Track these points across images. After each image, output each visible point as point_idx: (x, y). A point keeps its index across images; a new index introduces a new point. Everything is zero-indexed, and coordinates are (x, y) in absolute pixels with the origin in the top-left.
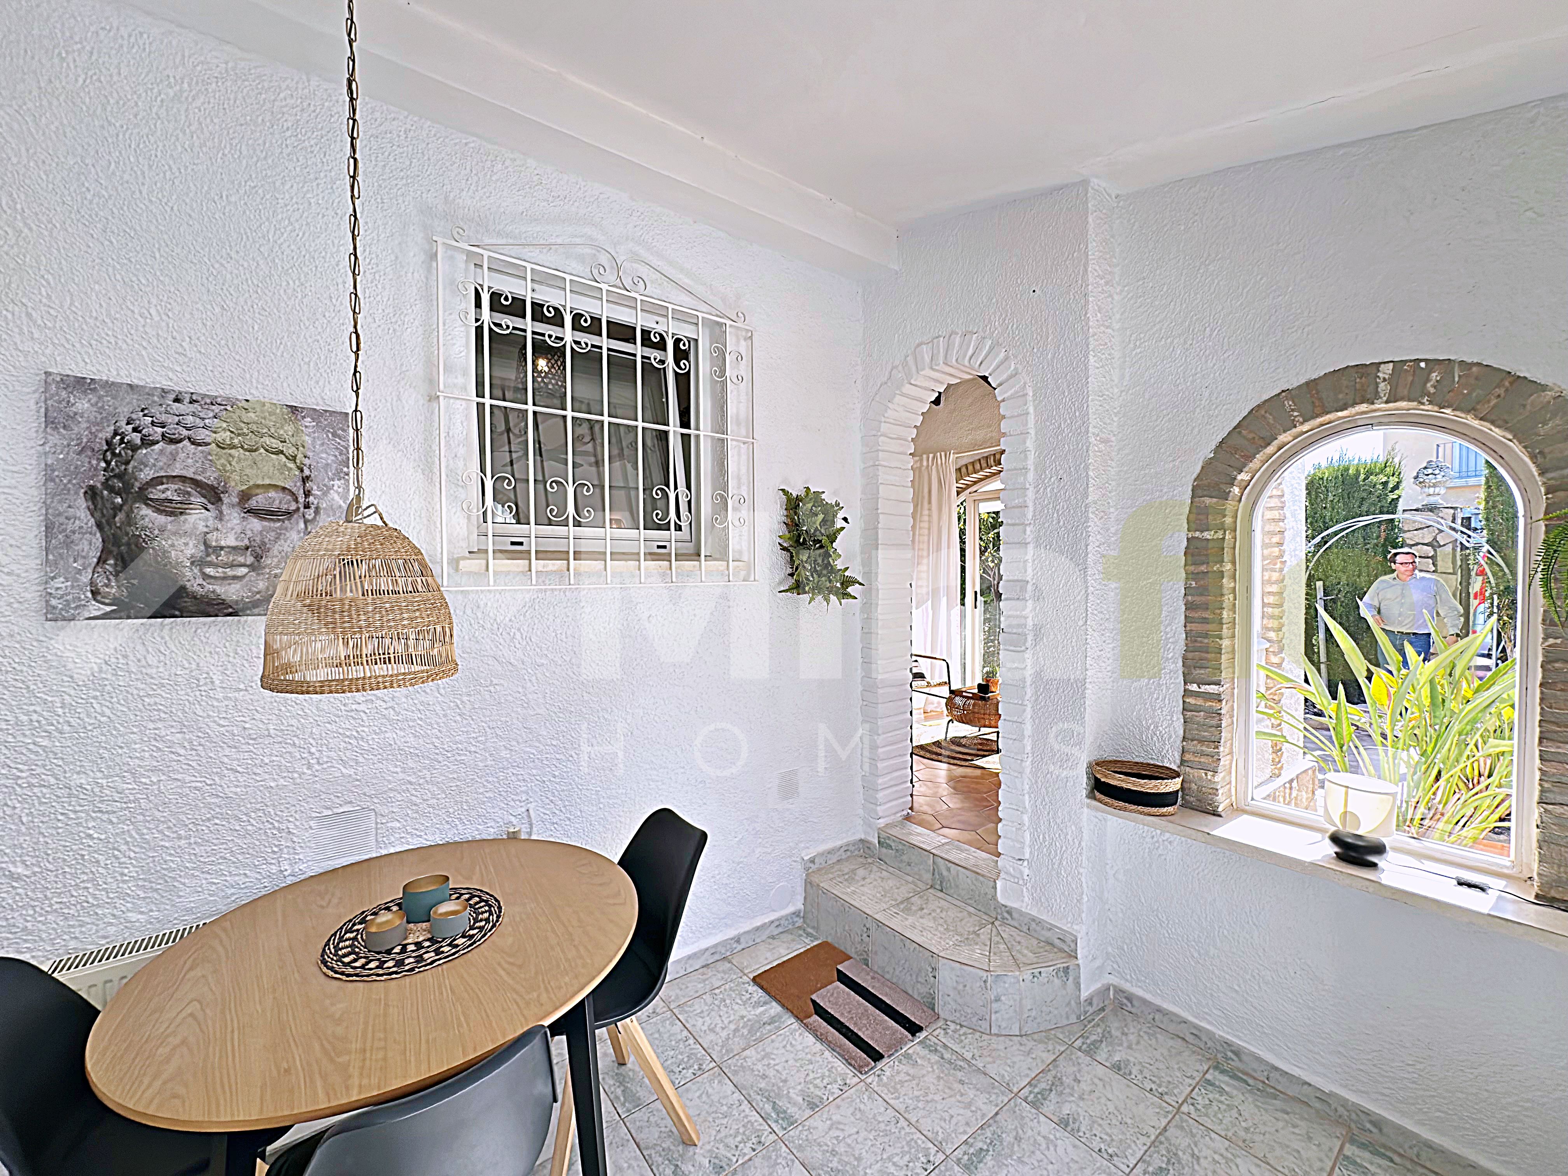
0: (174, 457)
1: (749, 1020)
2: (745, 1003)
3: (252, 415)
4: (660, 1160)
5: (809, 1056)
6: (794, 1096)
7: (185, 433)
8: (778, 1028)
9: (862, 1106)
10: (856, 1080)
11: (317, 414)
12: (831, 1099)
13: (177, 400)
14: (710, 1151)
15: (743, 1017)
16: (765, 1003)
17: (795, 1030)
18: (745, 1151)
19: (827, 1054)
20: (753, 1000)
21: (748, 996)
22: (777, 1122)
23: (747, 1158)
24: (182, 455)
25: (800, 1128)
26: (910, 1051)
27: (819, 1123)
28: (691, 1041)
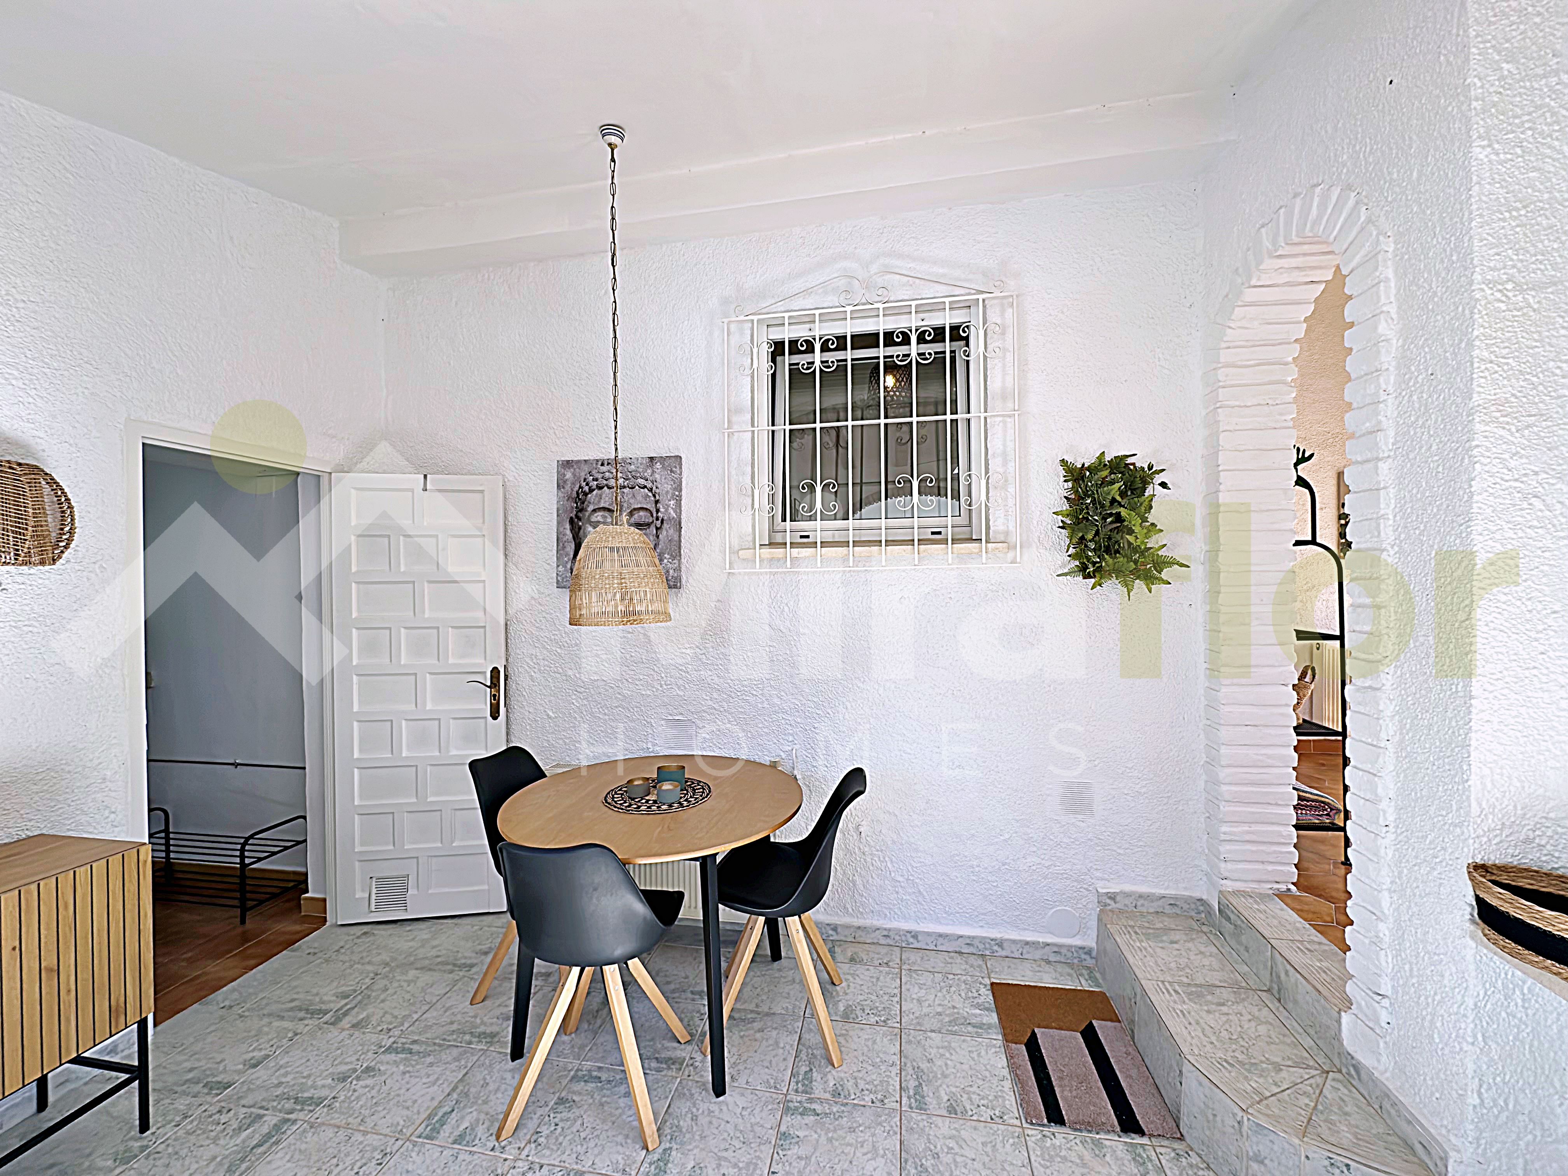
0: (600, 497)
1: (958, 1013)
2: (968, 998)
3: (633, 467)
4: (805, 1058)
5: (987, 1074)
6: (942, 1093)
7: (605, 482)
8: (979, 1035)
9: (999, 1146)
10: (1018, 1123)
11: (662, 459)
12: (974, 1118)
13: (602, 465)
14: (842, 1079)
15: (954, 1007)
16: (987, 1009)
17: (994, 1046)
18: (867, 1099)
19: (1007, 1084)
20: (976, 1001)
21: (976, 994)
22: (909, 1098)
23: (862, 1103)
24: (604, 496)
25: (924, 1117)
26: (1107, 1143)
27: (945, 1126)
28: (897, 999)
